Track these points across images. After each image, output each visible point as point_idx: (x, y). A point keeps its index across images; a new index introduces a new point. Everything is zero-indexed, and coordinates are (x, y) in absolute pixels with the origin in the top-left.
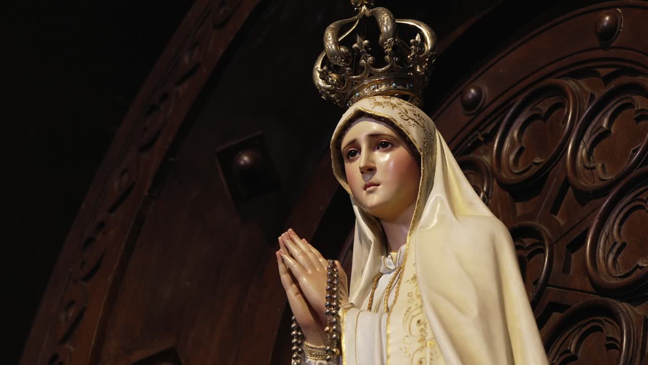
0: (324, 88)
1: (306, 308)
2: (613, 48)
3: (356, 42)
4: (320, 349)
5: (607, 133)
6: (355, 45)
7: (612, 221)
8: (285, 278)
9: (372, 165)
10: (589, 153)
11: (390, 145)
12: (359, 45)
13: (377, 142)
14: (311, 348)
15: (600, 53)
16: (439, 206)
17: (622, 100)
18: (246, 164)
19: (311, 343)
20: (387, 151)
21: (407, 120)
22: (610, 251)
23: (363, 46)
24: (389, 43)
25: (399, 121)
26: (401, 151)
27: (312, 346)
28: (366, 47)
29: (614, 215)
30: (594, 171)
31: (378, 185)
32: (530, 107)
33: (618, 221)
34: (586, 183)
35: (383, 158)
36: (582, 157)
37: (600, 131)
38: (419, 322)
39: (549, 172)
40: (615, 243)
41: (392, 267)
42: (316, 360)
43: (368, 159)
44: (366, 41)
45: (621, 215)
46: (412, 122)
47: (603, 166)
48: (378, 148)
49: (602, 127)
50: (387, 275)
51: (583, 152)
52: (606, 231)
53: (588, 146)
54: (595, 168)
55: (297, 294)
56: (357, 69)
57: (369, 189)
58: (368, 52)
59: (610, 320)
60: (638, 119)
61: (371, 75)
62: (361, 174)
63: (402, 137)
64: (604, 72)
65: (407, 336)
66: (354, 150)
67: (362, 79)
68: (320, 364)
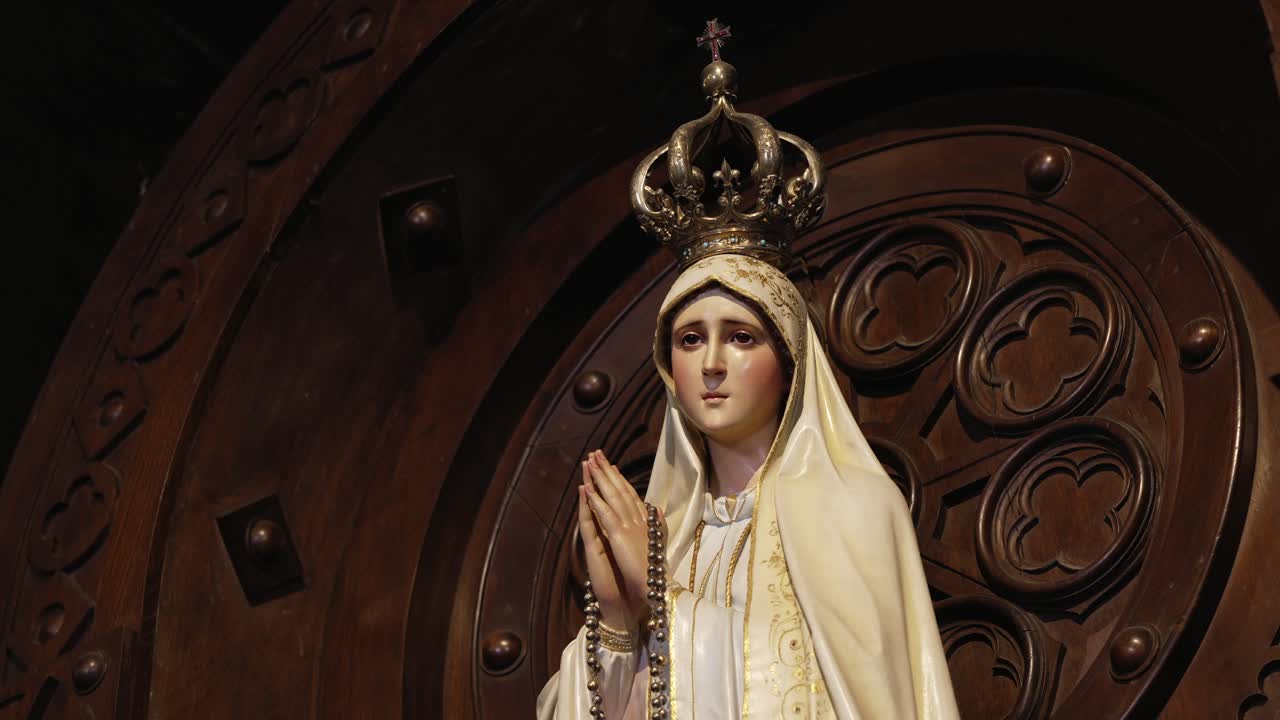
0: (647, 214)
1: (612, 577)
2: (1049, 205)
3: (720, 169)
4: (621, 636)
5: (1022, 334)
6: (718, 174)
7: (1021, 479)
8: (586, 526)
9: (722, 366)
10: (990, 358)
11: (751, 341)
12: (723, 173)
13: (733, 332)
14: (608, 632)
15: (1026, 205)
16: (810, 446)
17: (1053, 291)
18: (422, 224)
19: (609, 626)
20: (744, 348)
21: (780, 306)
22: (1015, 527)
23: (731, 179)
24: (769, 181)
25: (772, 310)
26: (764, 351)
27: (610, 630)
28: (734, 181)
29: (1026, 472)
30: (997, 390)
31: (726, 397)
32: (893, 250)
33: (1030, 483)
34: (984, 407)
35: (736, 356)
36: (979, 365)
37: (1013, 330)
38: (794, 644)
39: (923, 368)
40: (1024, 517)
41: (726, 519)
42: (613, 650)
43: (720, 357)
44: (735, 172)
45: (1036, 476)
46: (787, 310)
47: (1012, 387)
48: (732, 341)
49: (1016, 324)
50: (715, 527)
51: (979, 356)
52: (1011, 493)
53: (990, 346)
54: (999, 386)
55: (601, 553)
56: (711, 207)
57: (711, 401)
58: (735, 188)
59: (1004, 632)
60: (1074, 331)
61: (732, 222)
62: (701, 374)
63: (770, 329)
64: (1027, 235)
65: (777, 663)
66: (696, 334)
67: (716, 225)
68: (618, 659)
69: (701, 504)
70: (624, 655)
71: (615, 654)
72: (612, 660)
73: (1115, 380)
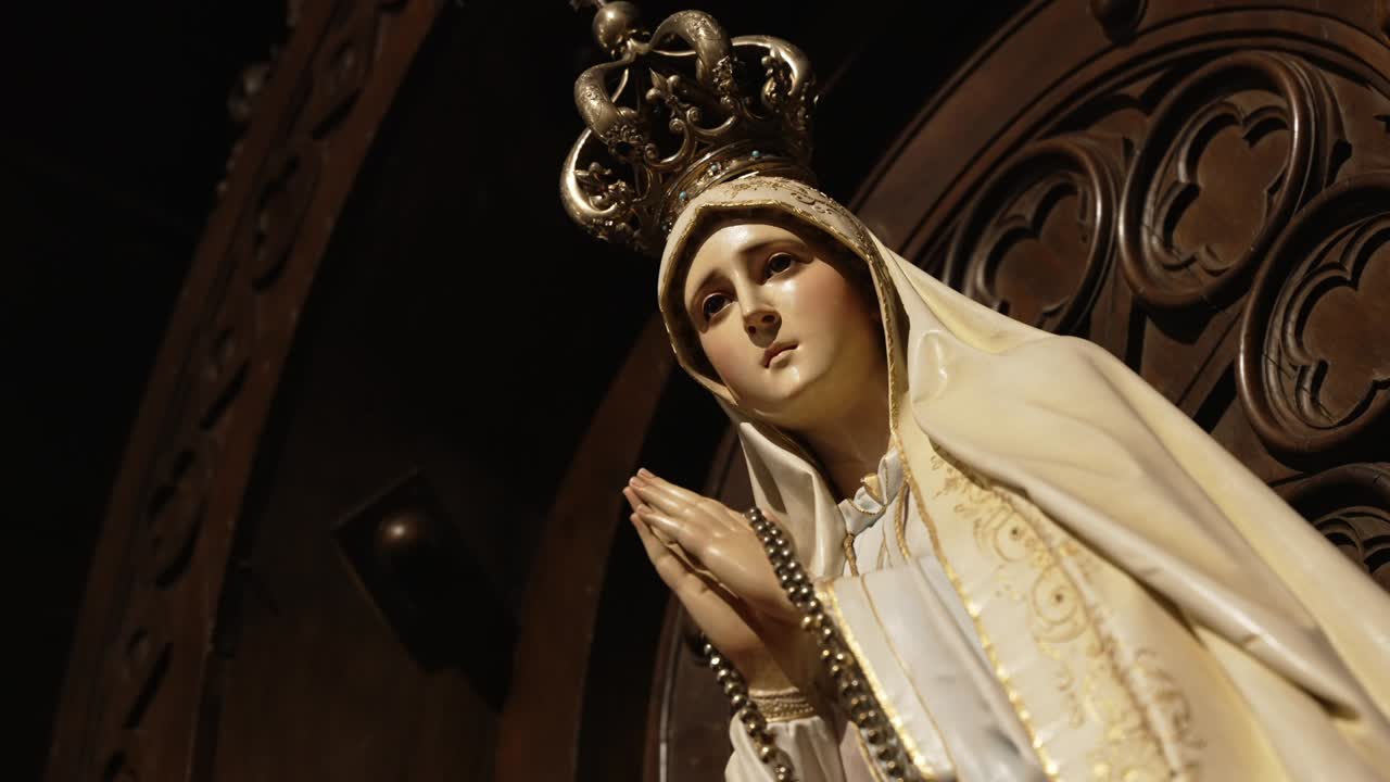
0: (598, 217)
1: (734, 616)
2: (1148, 31)
3: (651, 86)
4: (788, 696)
5: (1191, 192)
6: (652, 92)
7: (1277, 333)
8: (666, 566)
10: (1167, 243)
11: (793, 263)
12: (659, 88)
13: (764, 264)
14: (768, 698)
15: (1119, 56)
17: (1199, 118)
19: (764, 688)
20: (787, 277)
21: (813, 204)
22: (1299, 387)
23: (670, 89)
24: (723, 68)
25: (800, 207)
26: (818, 271)
27: (769, 693)
28: (676, 89)
29: (1279, 321)
30: (1195, 267)
31: (794, 347)
32: (994, 221)
33: (1290, 329)
34: (1182, 289)
35: (784, 292)
36: (1154, 255)
37: (1176, 192)
38: (1015, 532)
39: (1089, 314)
40: (1304, 369)
41: (876, 509)
42: (787, 721)
43: (757, 298)
44: (672, 78)
45: (1293, 317)
46: (824, 207)
47: (1209, 251)
48: (769, 276)
49: (1177, 183)
50: (869, 529)
51: (1151, 242)
52: (1273, 356)
53: (1159, 230)
54: (1192, 260)
55: (704, 590)
57: (775, 360)
58: (684, 99)
59: (1357, 509)
60: (1252, 138)
61: (702, 148)
62: (746, 336)
64: (1136, 90)
65: (1001, 567)
67: (684, 163)
68: (800, 729)
69: (838, 517)
70: (807, 722)
71: (792, 725)
72: (792, 733)
73: (1331, 139)
